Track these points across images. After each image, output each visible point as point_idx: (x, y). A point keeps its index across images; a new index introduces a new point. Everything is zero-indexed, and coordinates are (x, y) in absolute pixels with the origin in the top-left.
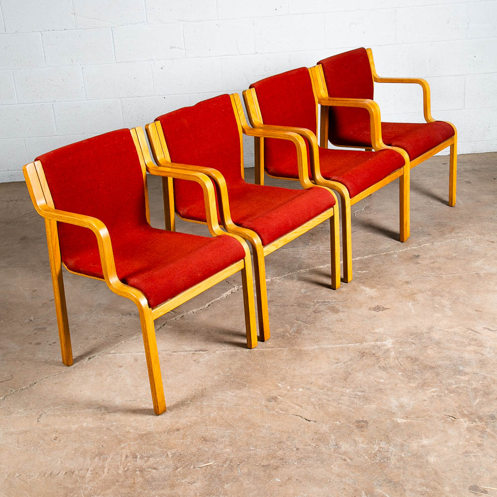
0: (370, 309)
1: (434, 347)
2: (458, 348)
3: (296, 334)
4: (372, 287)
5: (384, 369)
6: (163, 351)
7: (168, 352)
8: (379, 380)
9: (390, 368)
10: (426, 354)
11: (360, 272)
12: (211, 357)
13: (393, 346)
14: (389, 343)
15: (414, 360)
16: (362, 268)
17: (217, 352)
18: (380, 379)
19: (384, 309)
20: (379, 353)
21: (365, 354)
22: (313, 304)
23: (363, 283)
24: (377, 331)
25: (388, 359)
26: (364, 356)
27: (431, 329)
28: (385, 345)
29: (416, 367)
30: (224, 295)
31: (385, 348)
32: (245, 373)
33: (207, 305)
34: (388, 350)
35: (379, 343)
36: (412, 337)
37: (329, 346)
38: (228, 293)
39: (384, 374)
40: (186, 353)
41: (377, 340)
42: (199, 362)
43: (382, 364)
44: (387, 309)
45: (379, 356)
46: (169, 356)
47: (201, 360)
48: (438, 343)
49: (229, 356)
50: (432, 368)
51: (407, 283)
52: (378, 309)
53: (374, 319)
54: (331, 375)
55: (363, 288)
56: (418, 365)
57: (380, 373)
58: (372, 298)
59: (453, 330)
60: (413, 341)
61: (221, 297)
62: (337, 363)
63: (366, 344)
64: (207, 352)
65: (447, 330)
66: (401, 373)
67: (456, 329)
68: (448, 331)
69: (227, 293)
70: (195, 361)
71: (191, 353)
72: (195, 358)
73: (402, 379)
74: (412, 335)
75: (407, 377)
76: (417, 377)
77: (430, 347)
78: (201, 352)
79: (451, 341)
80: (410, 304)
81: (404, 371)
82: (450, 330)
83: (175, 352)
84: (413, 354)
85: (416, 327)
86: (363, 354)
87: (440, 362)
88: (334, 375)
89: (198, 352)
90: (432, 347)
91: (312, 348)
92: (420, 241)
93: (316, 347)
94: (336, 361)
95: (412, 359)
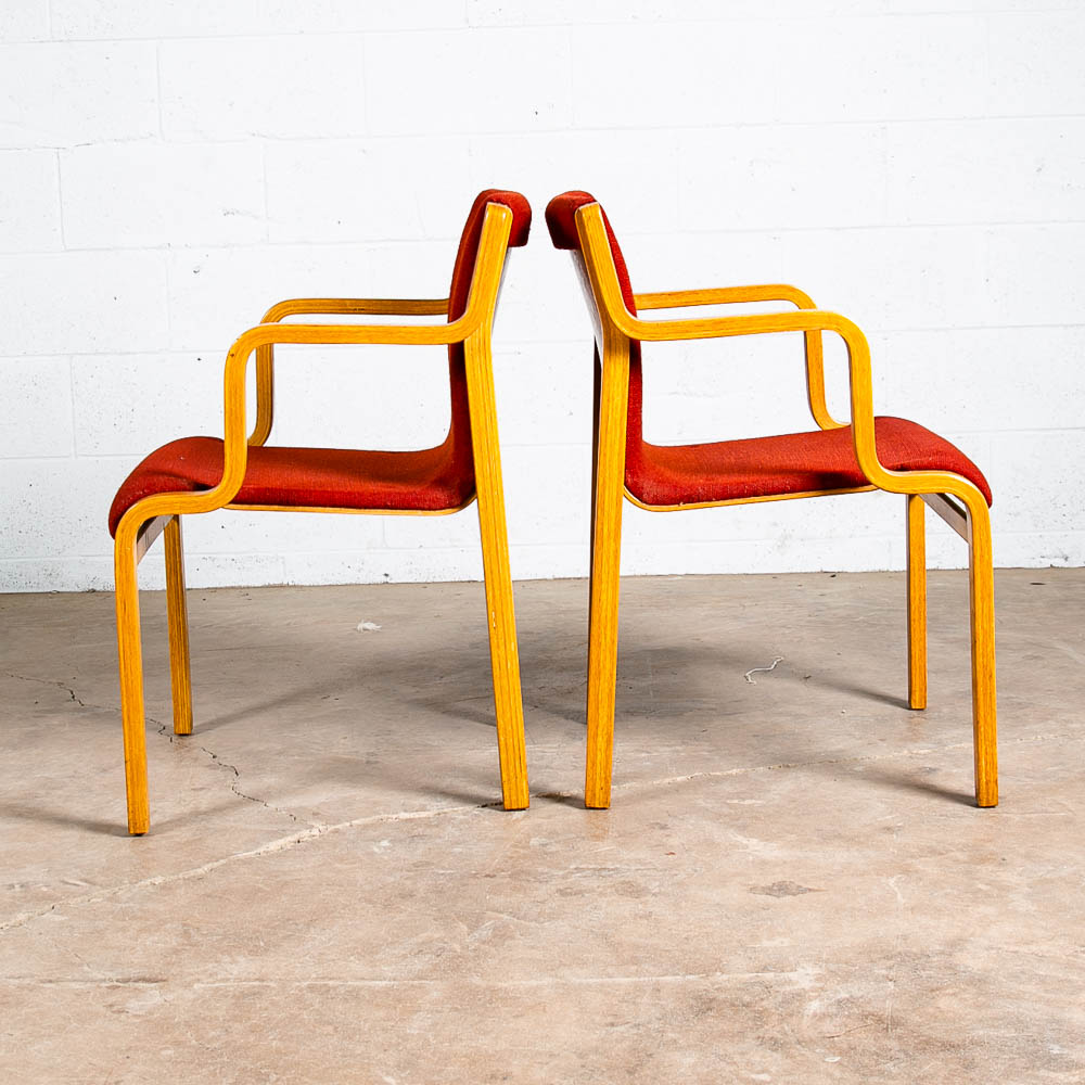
0: (753, 889)
1: (964, 990)
2: (1048, 996)
3: (483, 947)
4: (767, 837)
5: (776, 1045)
6: (12, 977)
7: (27, 981)
8: (754, 1076)
9: (799, 1043)
10: (931, 1010)
11: (736, 801)
12: (170, 997)
13: (818, 985)
14: (803, 977)
15: (886, 1024)
16: (743, 793)
17: (196, 986)
18: (758, 1073)
19: (801, 891)
20: (764, 1003)
21: (714, 1004)
22: (561, 873)
23: (743, 829)
24: (766, 943)
25: (794, 1020)
26: (710, 1009)
27: (955, 944)
28: (790, 982)
29: (893, 1044)
30: (274, 846)
31: (788, 988)
32: (274, 1043)
33: (206, 868)
34: (800, 996)
35: (772, 974)
36: (891, 962)
37: (591, 981)
38: (287, 841)
39: (775, 1061)
40: (89, 985)
41: (765, 969)
42: (119, 1012)
43: (771, 1029)
44: (810, 890)
45: (766, 1009)
46: (26, 991)
47: (133, 1005)
48: (978, 982)
49: (234, 996)
50: (948, 1046)
51: (888, 829)
52: (781, 889)
53: (764, 913)
54: (581, 1056)
55: (740, 838)
56: (900, 1038)
57: (759, 1056)
58: (764, 863)
59: (1034, 948)
60: (892, 974)
61: (261, 850)
62: (612, 1025)
63: (725, 977)
64: (161, 984)
65: (1012, 948)
66: (837, 1059)
67: (1044, 948)
68: (1016, 952)
69: (281, 842)
70: (111, 1006)
71: (104, 985)
72: (111, 1000)
73: (837, 1074)
74: (887, 958)
75: (857, 1071)
76: (895, 1071)
77: (951, 991)
78: (141, 985)
79: (1023, 977)
80: (892, 881)
81: (849, 1052)
82: (1024, 949)
83: (50, 981)
84: (888, 1007)
85: (905, 938)
86: (705, 1005)
87: (981, 1032)
88: (593, 1057)
89: (131, 984)
90: (957, 990)
91: (534, 983)
92: (944, 736)
93: (547, 980)
94: (610, 1019)
95: (880, 1020)
